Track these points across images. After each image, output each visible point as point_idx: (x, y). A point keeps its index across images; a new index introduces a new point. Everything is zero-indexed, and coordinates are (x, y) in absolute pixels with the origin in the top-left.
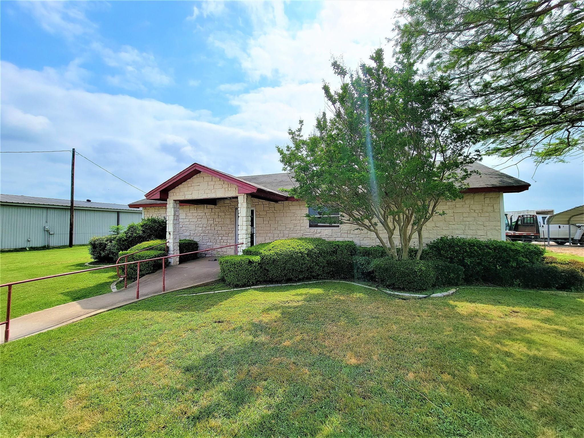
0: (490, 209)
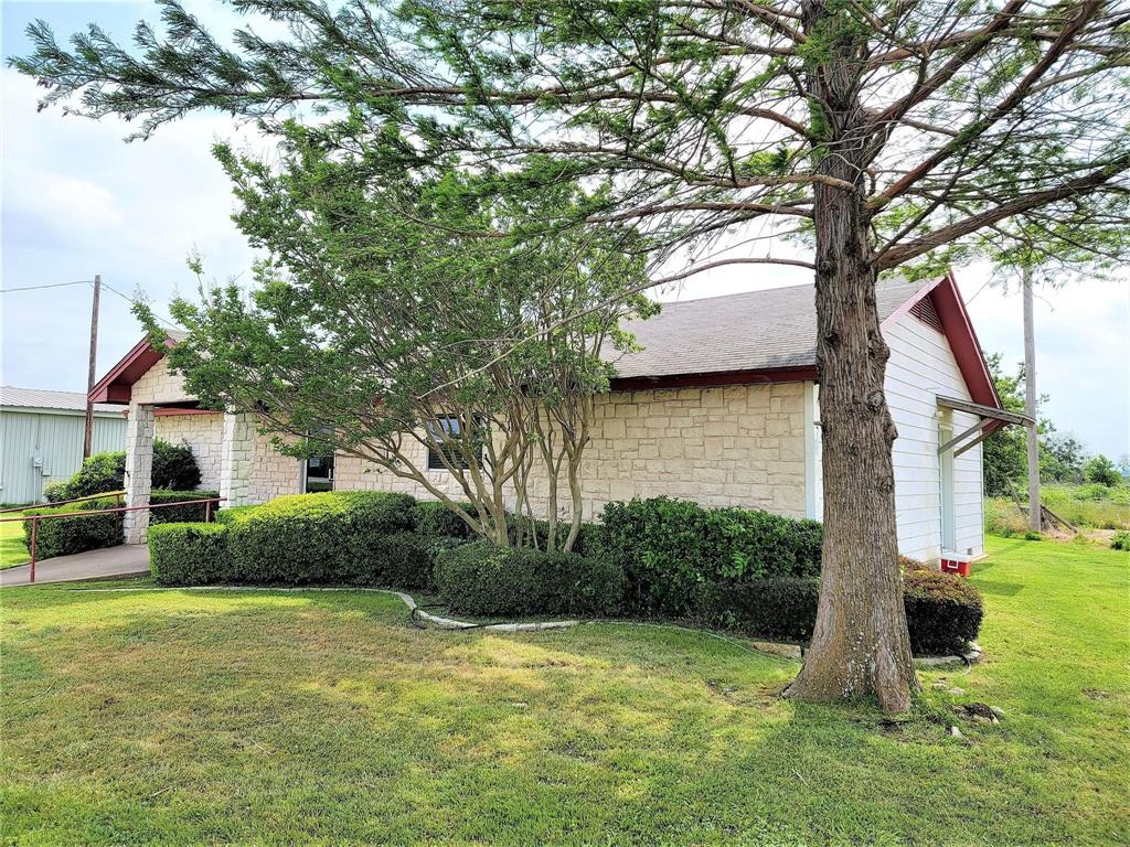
0: (780, 428)
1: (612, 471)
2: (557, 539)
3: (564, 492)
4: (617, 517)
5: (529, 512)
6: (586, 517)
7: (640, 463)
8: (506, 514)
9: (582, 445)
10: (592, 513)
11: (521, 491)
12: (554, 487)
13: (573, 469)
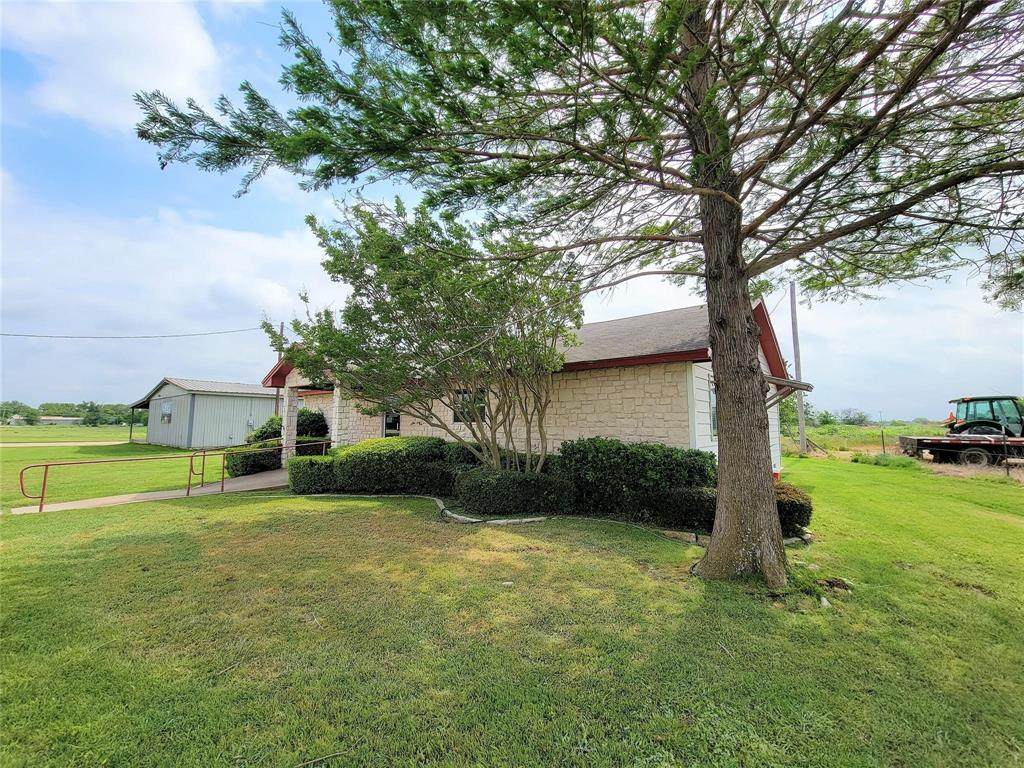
0: (671, 391)
1: (565, 422)
2: (532, 464)
3: (535, 435)
4: (569, 450)
5: (514, 447)
6: (549, 449)
7: (583, 416)
8: (499, 449)
9: (546, 405)
10: (554, 448)
11: (509, 435)
12: (529, 432)
13: (540, 421)
